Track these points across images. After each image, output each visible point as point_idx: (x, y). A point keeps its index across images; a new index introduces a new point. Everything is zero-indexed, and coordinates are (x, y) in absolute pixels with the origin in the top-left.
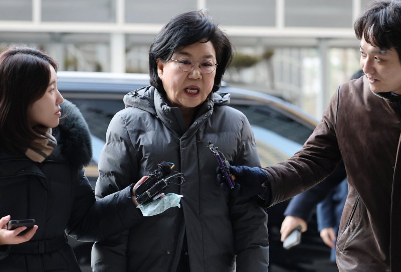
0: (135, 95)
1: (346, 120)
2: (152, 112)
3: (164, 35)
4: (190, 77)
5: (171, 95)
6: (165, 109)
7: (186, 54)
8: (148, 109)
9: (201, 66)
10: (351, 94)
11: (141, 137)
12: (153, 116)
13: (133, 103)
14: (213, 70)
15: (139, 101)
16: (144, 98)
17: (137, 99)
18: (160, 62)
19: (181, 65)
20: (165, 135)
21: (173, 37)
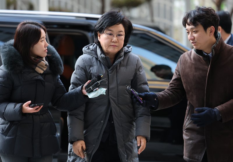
0: (88, 49)
1: (184, 69)
2: (96, 57)
3: (101, 21)
4: (112, 41)
5: (104, 48)
6: (102, 56)
7: (110, 30)
8: (94, 56)
9: (118, 36)
10: (186, 57)
11: (91, 68)
12: (97, 59)
13: (87, 52)
14: (123, 37)
15: (90, 52)
16: (92, 50)
17: (89, 51)
18: (99, 34)
19: (108, 35)
20: (102, 68)
21: (104, 22)
